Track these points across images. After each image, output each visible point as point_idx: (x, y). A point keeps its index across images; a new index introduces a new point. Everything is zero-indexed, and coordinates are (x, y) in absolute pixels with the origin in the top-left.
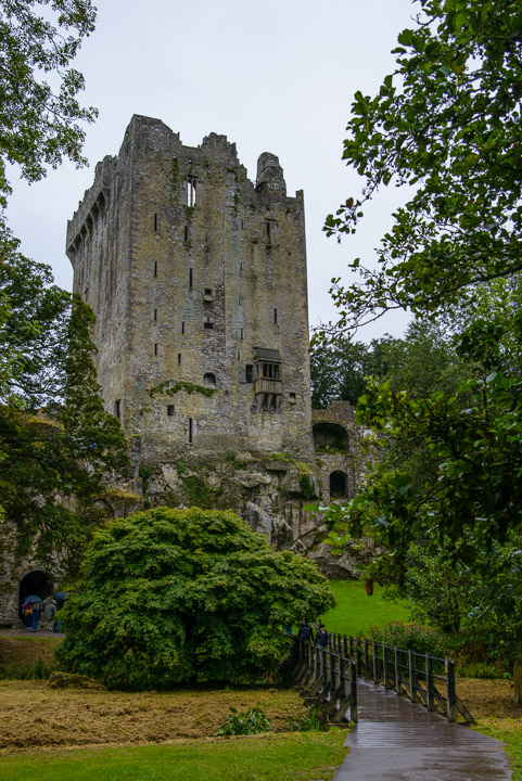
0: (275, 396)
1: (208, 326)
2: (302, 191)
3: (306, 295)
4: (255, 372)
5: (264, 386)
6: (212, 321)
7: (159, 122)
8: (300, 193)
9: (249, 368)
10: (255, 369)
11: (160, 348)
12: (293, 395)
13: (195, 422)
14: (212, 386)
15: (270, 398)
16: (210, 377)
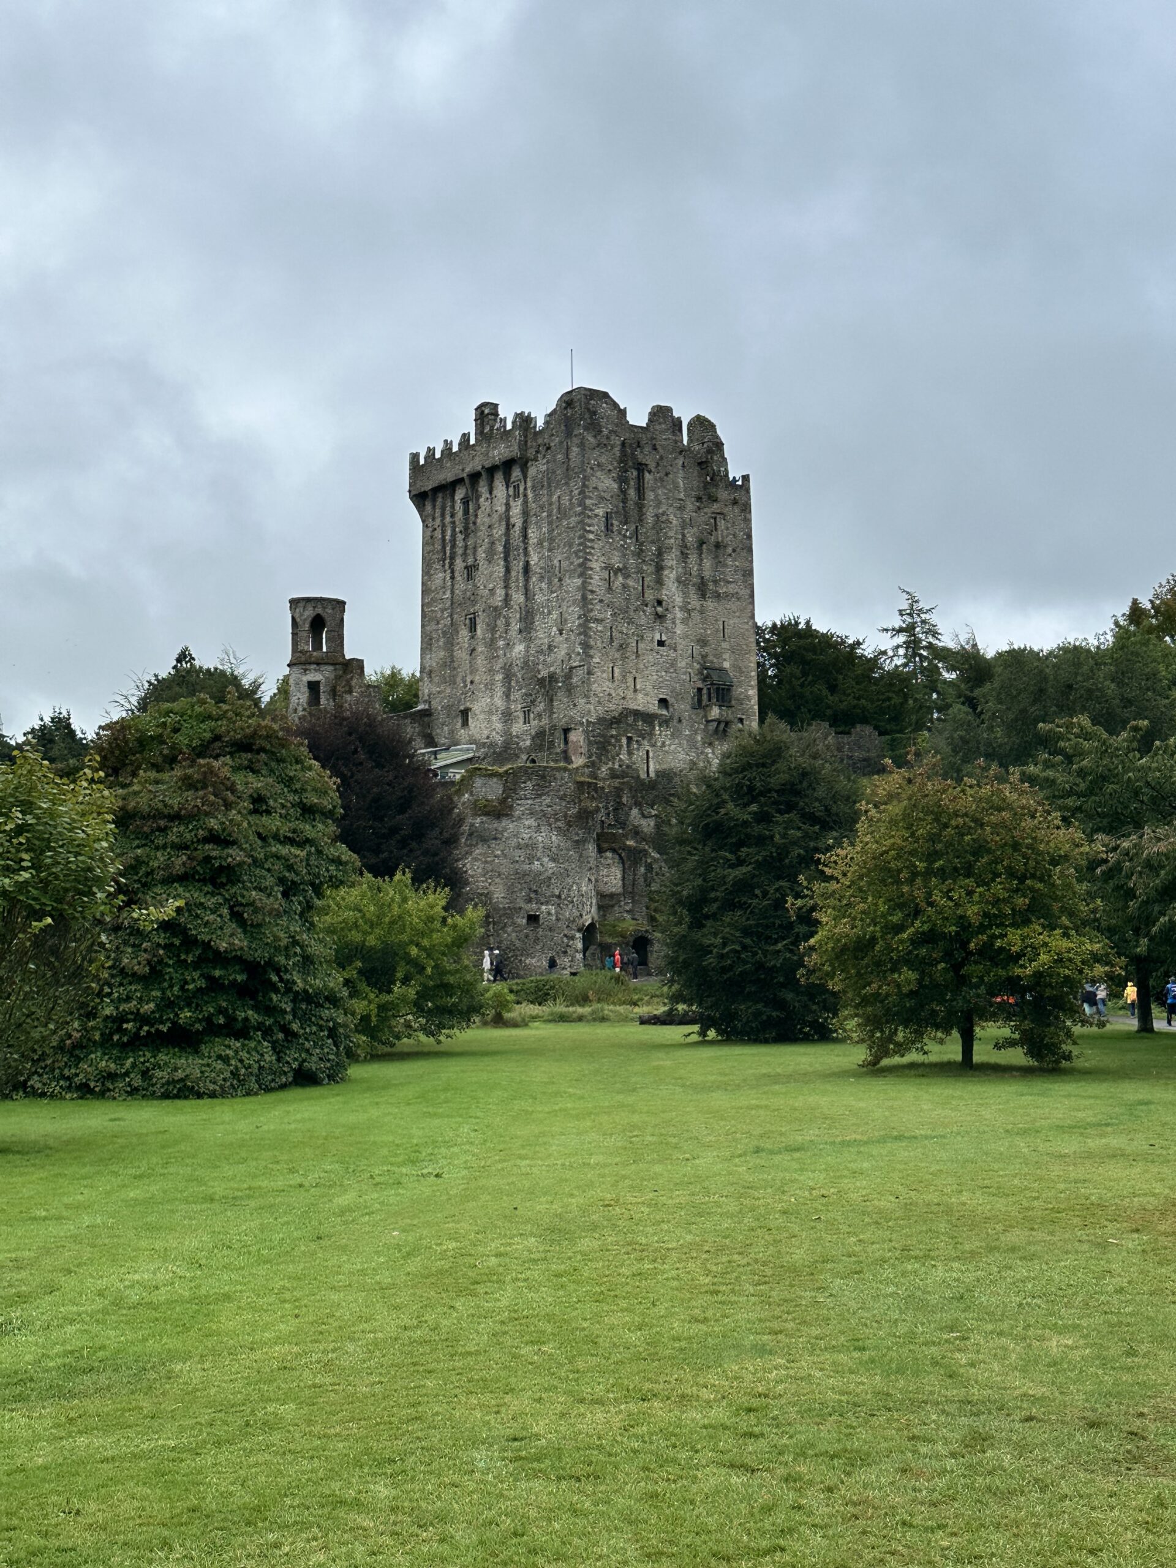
0: (727, 724)
1: (661, 643)
2: (748, 476)
3: (753, 603)
4: (705, 697)
5: (715, 712)
6: (664, 638)
7: (605, 395)
8: (746, 478)
9: (700, 690)
10: (705, 691)
11: (616, 670)
12: (741, 720)
13: (651, 755)
14: (664, 712)
15: (722, 726)
16: (663, 702)
